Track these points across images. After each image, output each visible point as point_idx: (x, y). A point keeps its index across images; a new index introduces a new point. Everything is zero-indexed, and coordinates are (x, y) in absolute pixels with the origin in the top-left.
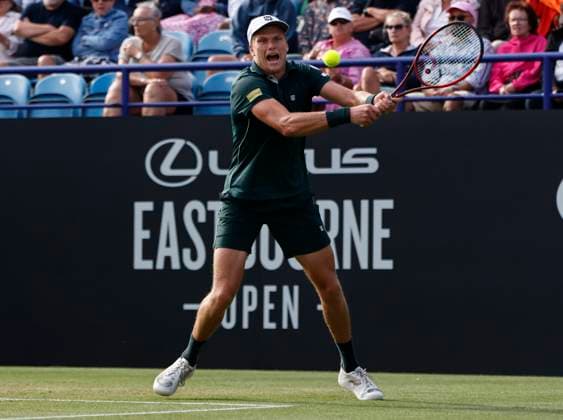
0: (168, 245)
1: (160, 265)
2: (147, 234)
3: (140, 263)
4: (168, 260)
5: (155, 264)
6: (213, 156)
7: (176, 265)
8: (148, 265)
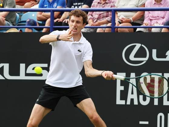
0: (132, 93)
1: (129, 103)
2: (122, 88)
3: (119, 102)
4: (132, 100)
5: (126, 102)
6: (154, 51)
7: (136, 103)
8: (123, 102)
